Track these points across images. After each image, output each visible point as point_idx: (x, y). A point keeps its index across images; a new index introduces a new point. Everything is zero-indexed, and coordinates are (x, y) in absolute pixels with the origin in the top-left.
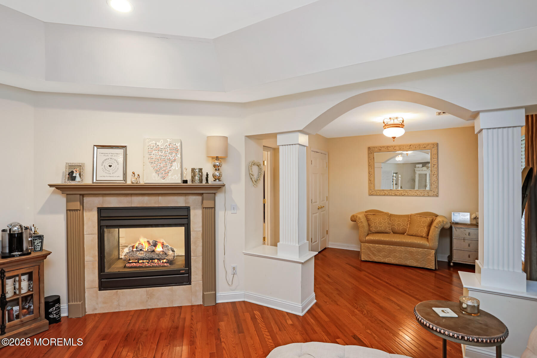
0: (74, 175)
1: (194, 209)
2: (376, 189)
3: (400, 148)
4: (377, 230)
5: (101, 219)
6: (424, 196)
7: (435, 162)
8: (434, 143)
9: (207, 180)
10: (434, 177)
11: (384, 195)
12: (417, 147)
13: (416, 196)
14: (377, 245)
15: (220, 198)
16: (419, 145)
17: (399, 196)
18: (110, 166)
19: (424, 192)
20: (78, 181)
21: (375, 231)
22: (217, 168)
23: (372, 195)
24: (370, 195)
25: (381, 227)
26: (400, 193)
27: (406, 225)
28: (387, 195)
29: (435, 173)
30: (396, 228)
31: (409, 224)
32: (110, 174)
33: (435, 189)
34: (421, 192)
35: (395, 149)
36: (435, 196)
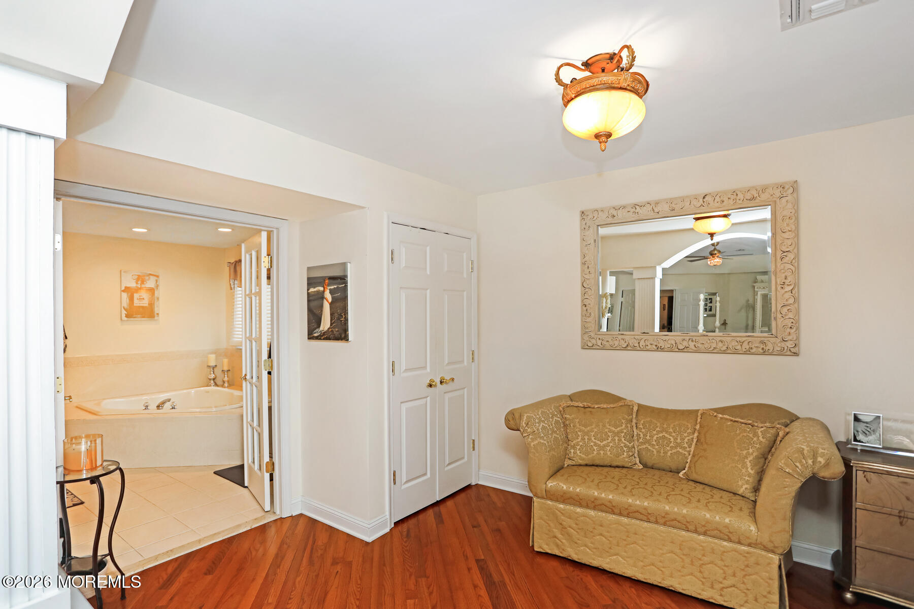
3: (674, 206)
4: (590, 456)
6: (748, 352)
7: (789, 242)
8: (786, 183)
10: (783, 291)
11: (625, 349)
12: (726, 199)
14: (579, 510)
16: (735, 193)
19: (750, 339)
21: (583, 459)
23: (591, 348)
24: (586, 346)
25: (603, 448)
26: (673, 343)
27: (686, 445)
29: (789, 279)
30: (654, 451)
31: (695, 440)
33: (789, 330)
34: (738, 339)
35: (656, 210)
36: (789, 353)
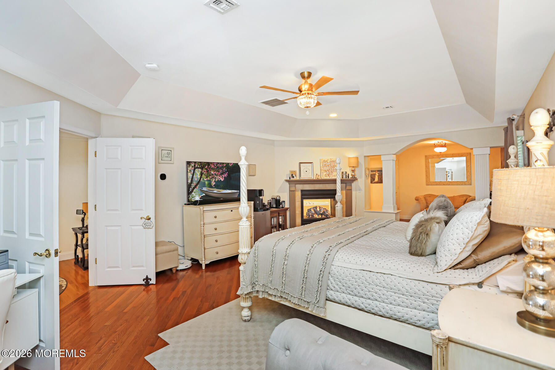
0: (293, 176)
2: (431, 181)
5: (302, 195)
6: (462, 185)
9: (348, 177)
13: (457, 185)
15: (354, 184)
17: (446, 185)
18: (306, 171)
19: (462, 182)
20: (295, 178)
22: (353, 171)
23: (429, 185)
24: (427, 185)
28: (438, 185)
32: (307, 175)
33: (469, 180)
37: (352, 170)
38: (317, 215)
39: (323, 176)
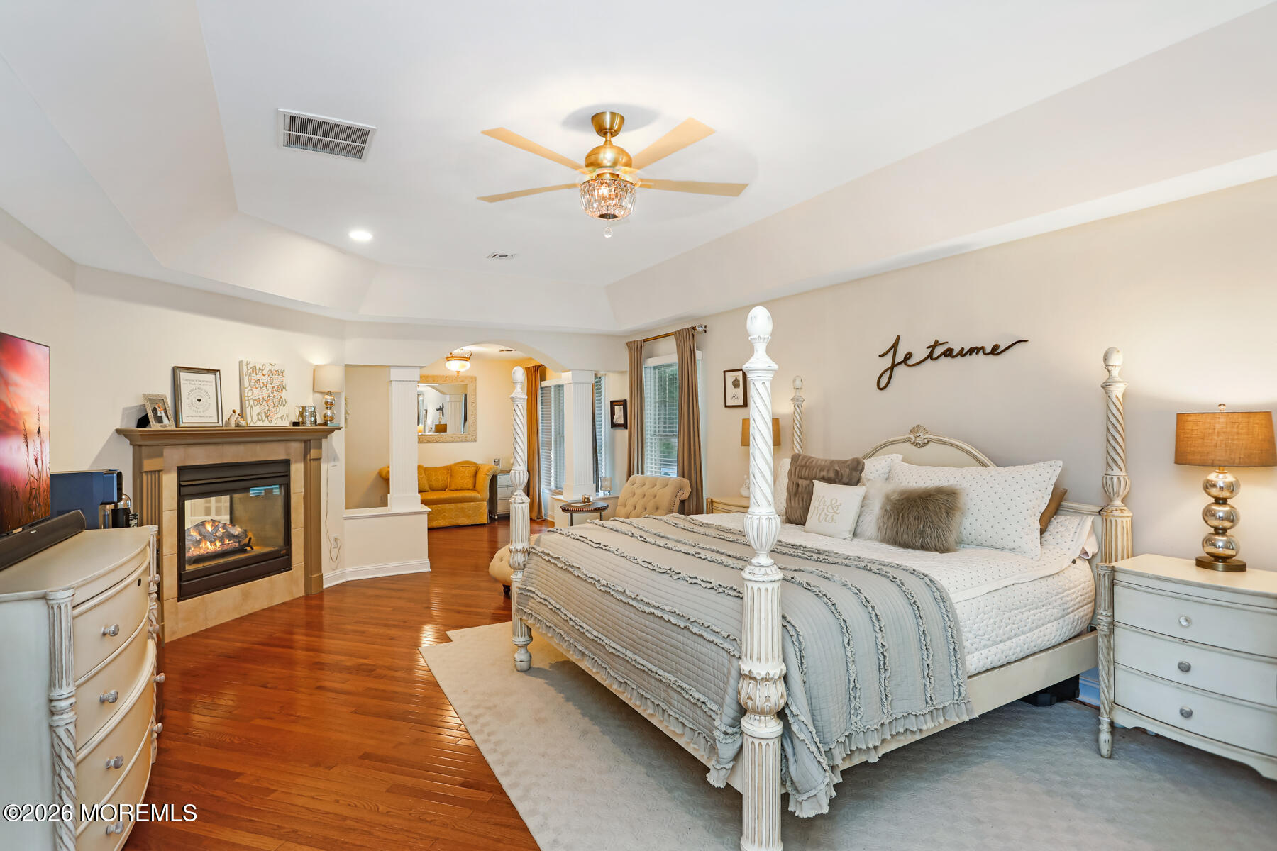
0: (159, 414)
1: (296, 462)
5: (182, 485)
6: (461, 441)
13: (453, 442)
15: (327, 445)
18: (198, 400)
20: (166, 425)
22: (329, 405)
27: (446, 479)
30: (434, 484)
31: (449, 476)
32: (200, 412)
36: (473, 440)
37: (327, 403)
38: (208, 543)
39: (252, 417)
